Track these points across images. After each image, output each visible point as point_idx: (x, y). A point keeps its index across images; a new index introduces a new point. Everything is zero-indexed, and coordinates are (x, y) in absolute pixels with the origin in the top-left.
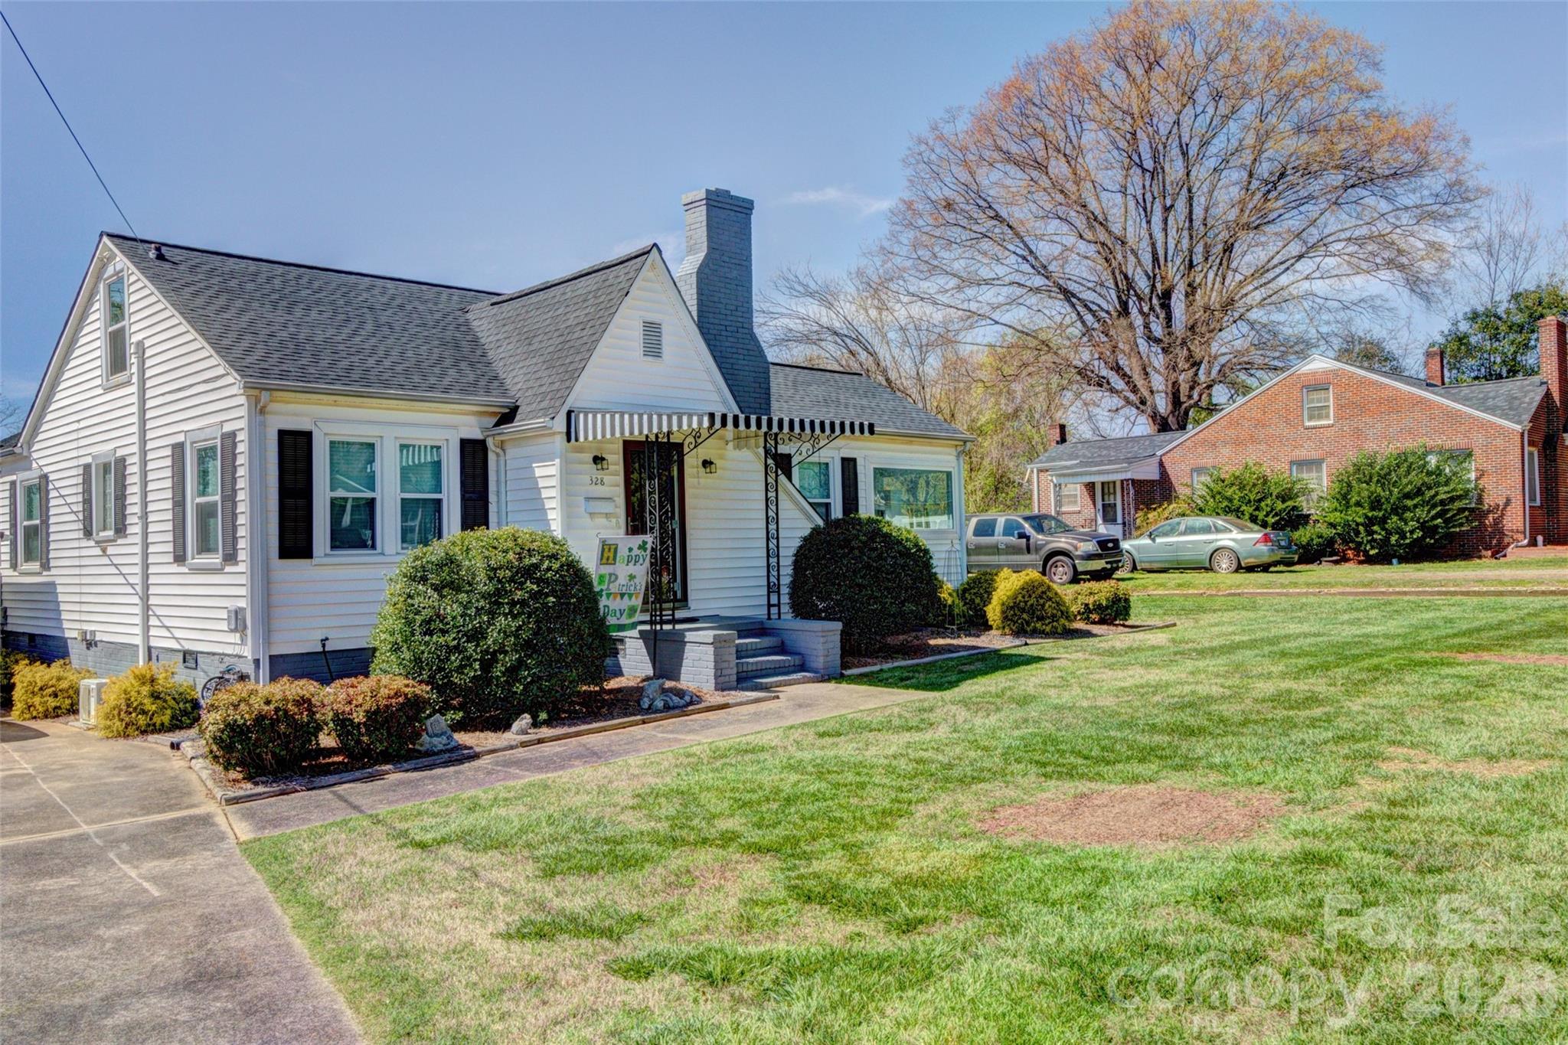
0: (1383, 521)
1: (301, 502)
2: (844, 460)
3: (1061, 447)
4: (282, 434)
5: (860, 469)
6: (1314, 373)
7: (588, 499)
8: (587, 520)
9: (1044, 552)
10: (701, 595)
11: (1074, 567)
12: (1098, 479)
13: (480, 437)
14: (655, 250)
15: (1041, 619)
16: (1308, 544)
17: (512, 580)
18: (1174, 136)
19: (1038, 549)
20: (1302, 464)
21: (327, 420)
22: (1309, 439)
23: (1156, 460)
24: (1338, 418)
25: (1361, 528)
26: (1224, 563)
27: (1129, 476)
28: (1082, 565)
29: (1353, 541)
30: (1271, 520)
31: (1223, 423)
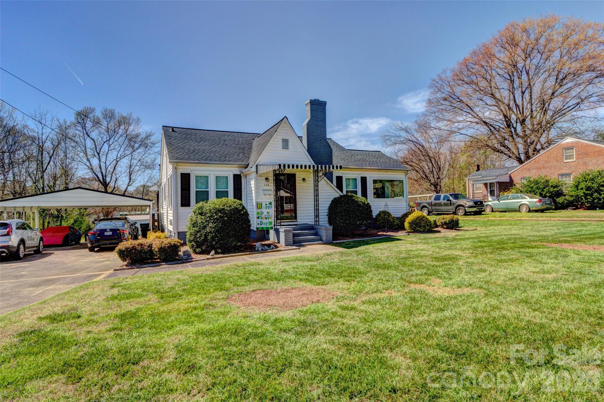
0: (591, 195)
1: (187, 192)
2: (362, 178)
3: (477, 172)
4: (182, 174)
5: (368, 180)
6: (568, 143)
7: (263, 190)
8: (264, 197)
9: (456, 205)
10: (302, 218)
11: (465, 210)
12: (488, 182)
13: (239, 173)
14: (285, 119)
15: (420, 227)
16: (563, 203)
17: (215, 213)
18: (524, 69)
19: (454, 204)
20: (562, 175)
21: (195, 170)
22: (566, 166)
23: (508, 175)
24: (577, 159)
25: (583, 197)
26: (524, 209)
27: (497, 181)
28: (468, 210)
29: (580, 201)
30: (548, 195)
31: (533, 162)
